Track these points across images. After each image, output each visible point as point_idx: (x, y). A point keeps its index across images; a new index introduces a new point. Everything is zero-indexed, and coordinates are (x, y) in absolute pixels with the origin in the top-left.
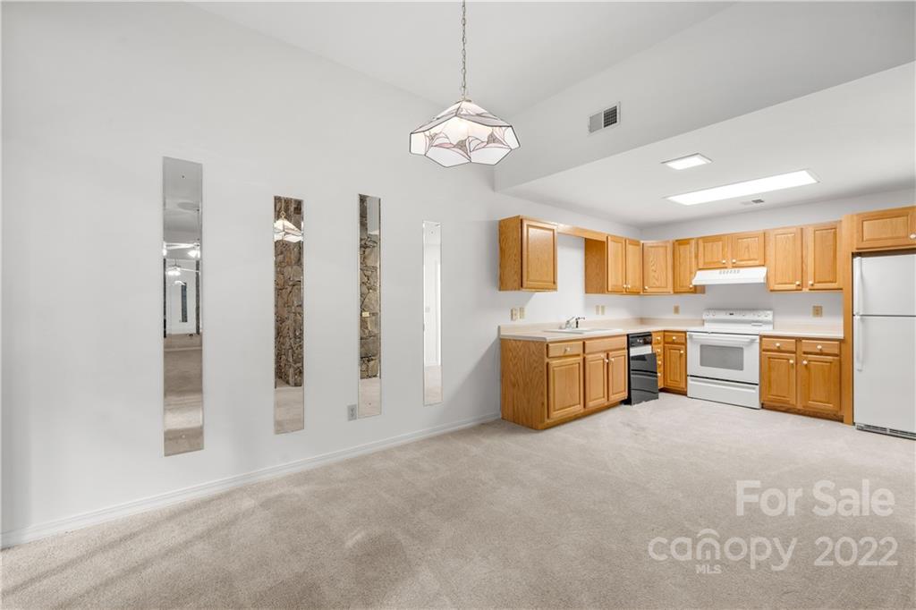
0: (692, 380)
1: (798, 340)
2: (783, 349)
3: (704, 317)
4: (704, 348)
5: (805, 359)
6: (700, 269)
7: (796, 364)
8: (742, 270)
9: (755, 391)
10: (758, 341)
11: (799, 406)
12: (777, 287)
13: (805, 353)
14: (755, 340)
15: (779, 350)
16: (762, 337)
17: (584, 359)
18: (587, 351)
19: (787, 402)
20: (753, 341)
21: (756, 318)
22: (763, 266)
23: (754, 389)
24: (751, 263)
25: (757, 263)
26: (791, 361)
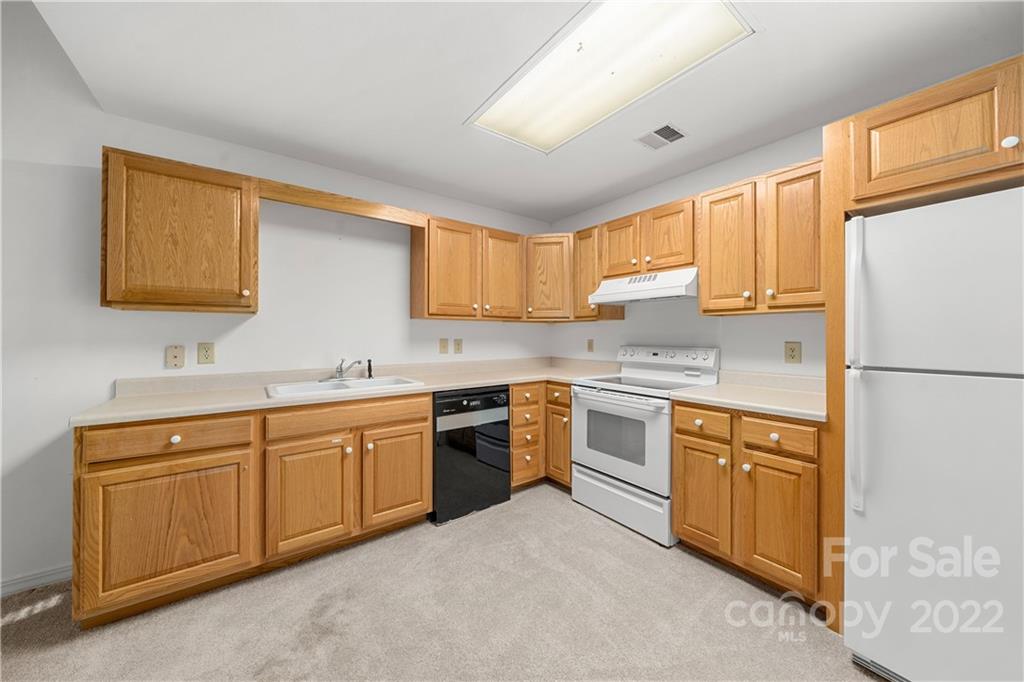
0: (579, 471)
1: (735, 415)
2: (707, 432)
3: (620, 358)
4: (593, 415)
5: (748, 459)
6: (606, 277)
7: (732, 466)
8: (660, 275)
9: (662, 510)
10: (667, 410)
11: (738, 561)
12: (713, 304)
13: (749, 446)
14: (663, 408)
15: (701, 434)
16: (675, 403)
17: (264, 454)
18: (271, 435)
19: (716, 546)
20: (659, 410)
21: (689, 362)
22: (692, 263)
23: (661, 505)
24: (672, 260)
25: (683, 259)
26: (722, 461)
